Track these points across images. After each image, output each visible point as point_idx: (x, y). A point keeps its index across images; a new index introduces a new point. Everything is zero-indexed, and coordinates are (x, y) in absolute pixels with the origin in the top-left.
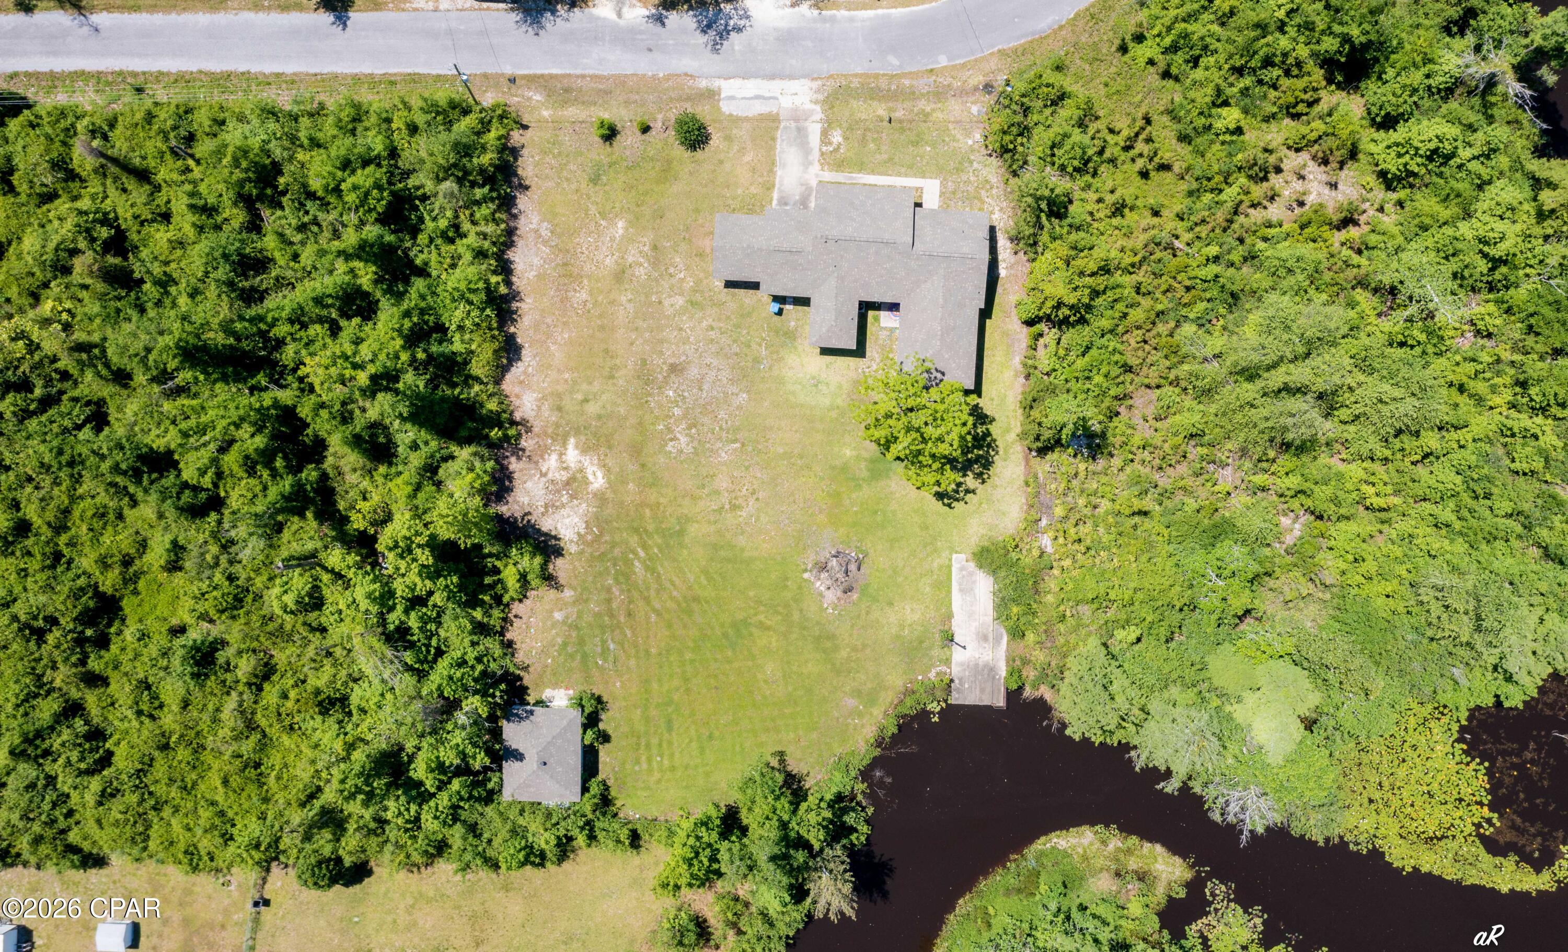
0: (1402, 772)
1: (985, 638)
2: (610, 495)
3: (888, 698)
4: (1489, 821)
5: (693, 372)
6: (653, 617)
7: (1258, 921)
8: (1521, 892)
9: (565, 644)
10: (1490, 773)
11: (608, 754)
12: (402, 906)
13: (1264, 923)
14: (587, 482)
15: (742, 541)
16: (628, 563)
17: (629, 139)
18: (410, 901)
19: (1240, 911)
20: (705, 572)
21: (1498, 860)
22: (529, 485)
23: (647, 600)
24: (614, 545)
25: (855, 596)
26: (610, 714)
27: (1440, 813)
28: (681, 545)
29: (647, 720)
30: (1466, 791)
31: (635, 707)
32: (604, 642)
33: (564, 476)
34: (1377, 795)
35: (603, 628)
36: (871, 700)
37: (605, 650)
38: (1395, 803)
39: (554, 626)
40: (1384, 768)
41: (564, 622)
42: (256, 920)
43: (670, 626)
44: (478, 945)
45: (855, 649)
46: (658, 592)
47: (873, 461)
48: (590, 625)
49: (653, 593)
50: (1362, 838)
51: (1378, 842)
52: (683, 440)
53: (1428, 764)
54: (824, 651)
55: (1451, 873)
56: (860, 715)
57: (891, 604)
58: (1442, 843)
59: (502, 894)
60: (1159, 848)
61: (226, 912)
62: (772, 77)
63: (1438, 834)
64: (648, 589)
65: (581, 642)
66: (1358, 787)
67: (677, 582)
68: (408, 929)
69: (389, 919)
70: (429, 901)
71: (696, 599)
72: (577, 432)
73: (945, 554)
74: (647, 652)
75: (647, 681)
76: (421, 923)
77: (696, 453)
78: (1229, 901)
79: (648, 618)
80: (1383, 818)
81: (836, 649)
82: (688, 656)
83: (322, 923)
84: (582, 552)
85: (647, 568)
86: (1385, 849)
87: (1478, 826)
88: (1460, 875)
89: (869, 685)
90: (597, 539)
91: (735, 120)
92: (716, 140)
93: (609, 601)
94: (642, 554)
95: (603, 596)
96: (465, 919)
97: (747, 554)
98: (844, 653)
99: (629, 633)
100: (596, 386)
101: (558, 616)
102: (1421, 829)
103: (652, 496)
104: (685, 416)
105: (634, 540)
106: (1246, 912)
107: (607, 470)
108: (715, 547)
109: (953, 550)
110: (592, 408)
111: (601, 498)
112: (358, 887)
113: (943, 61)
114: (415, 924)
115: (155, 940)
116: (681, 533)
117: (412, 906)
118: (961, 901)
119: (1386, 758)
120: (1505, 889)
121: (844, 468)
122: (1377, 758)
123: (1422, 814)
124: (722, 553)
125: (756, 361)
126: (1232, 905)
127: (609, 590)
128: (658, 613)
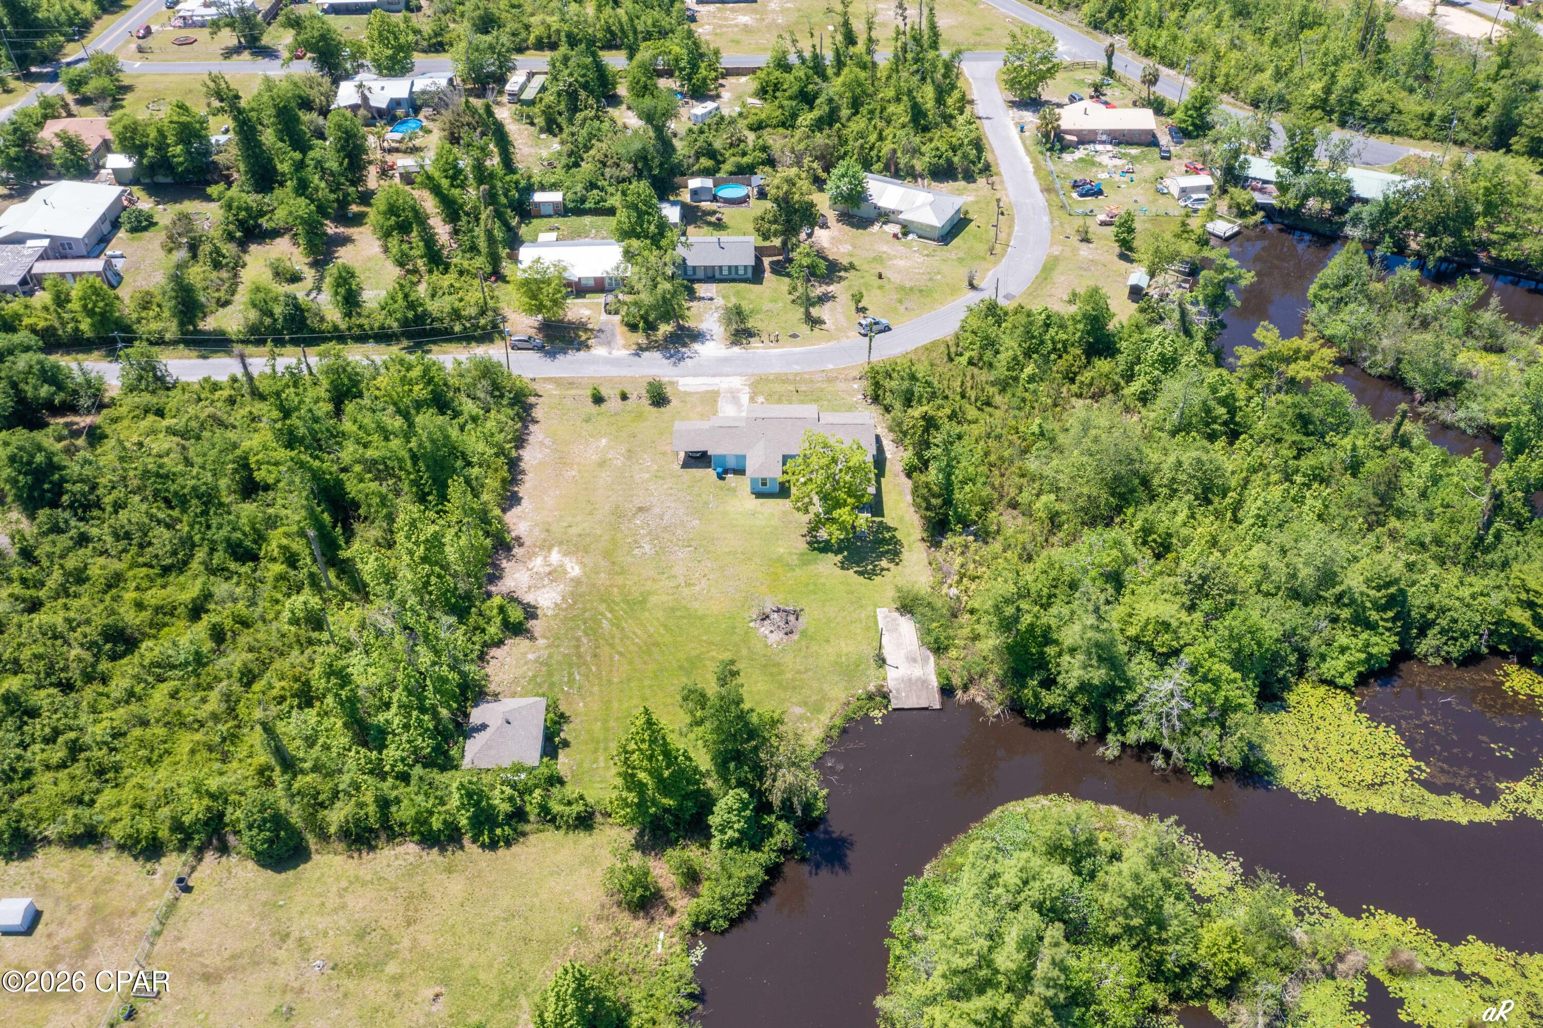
0: (1320, 737)
1: (914, 660)
2: (584, 579)
3: (832, 707)
4: (1418, 768)
5: (657, 510)
6: (617, 657)
7: (1235, 864)
8: (1480, 823)
9: (535, 676)
10: (1398, 731)
11: (567, 756)
12: (334, 889)
13: (1241, 865)
14: (565, 572)
15: (696, 605)
16: (598, 623)
17: (613, 404)
18: (344, 884)
19: (1214, 857)
20: (665, 627)
21: (1444, 798)
22: (517, 575)
23: (612, 646)
24: (585, 610)
25: (795, 637)
26: (571, 726)
27: (1369, 765)
28: (643, 610)
29: (607, 730)
30: (1386, 748)
31: (596, 720)
32: (571, 674)
33: (548, 569)
34: (1306, 755)
35: (570, 665)
36: (818, 709)
37: (571, 681)
38: (1325, 760)
39: (526, 663)
40: (1302, 734)
41: (536, 661)
42: (172, 906)
43: (631, 663)
44: (409, 924)
45: (799, 672)
46: (622, 640)
47: (802, 554)
48: (559, 663)
49: (617, 641)
50: (1307, 789)
51: (1324, 792)
52: (647, 547)
53: (1342, 729)
54: (771, 675)
55: (1405, 811)
56: (809, 720)
57: (828, 641)
58: (1385, 787)
59: (444, 876)
60: (1115, 808)
61: (142, 899)
62: (714, 376)
63: (1377, 781)
64: (613, 637)
65: (550, 674)
66: (1286, 750)
67: (639, 632)
68: (335, 911)
69: (317, 902)
70: (364, 884)
71: (656, 644)
72: (561, 543)
73: (871, 608)
74: (610, 682)
75: (609, 701)
76: (351, 905)
77: (657, 553)
78: (1200, 849)
79: (611, 658)
80: (1319, 772)
81: (781, 673)
82: (647, 683)
83: (244, 907)
84: (556, 615)
85: (613, 625)
86: (1333, 796)
87: (1411, 773)
88: (1414, 813)
89: (814, 698)
90: (571, 607)
91: (686, 393)
92: (675, 402)
93: (578, 647)
94: (609, 615)
95: (574, 643)
96: (400, 900)
97: (699, 613)
98: (789, 676)
99: (594, 668)
100: (579, 519)
101: (531, 656)
102: (1358, 779)
103: (620, 580)
104: (650, 533)
105: (602, 607)
106: (1220, 857)
107: (582, 564)
108: (673, 610)
109: (876, 606)
110: (573, 531)
111: (577, 582)
112: (291, 873)
113: (830, 366)
114: (344, 907)
115: (53, 927)
116: (644, 601)
117: (345, 890)
118: (928, 867)
119: (1301, 728)
120: (1464, 821)
121: (780, 559)
122: (1293, 729)
123: (1354, 767)
124: (678, 613)
125: (706, 503)
126: (1204, 852)
127: (578, 639)
128: (621, 654)
